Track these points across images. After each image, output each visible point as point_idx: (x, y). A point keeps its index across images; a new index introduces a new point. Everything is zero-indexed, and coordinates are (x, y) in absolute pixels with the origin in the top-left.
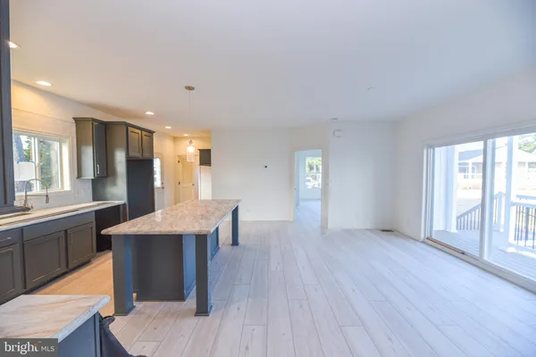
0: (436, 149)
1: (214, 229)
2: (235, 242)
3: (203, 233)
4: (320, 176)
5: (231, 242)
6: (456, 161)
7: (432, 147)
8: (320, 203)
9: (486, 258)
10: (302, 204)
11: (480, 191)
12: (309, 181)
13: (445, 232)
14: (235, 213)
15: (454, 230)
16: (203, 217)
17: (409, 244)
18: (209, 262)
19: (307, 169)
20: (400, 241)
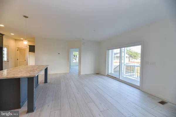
0: (110, 50)
1: (36, 75)
2: (46, 81)
3: (32, 76)
4: (78, 59)
5: (44, 82)
6: (114, 55)
7: (109, 50)
8: (78, 67)
9: (120, 78)
10: (72, 67)
11: (119, 63)
12: (74, 60)
13: (111, 73)
14: (46, 70)
15: (113, 73)
16: (31, 71)
17: (103, 77)
18: (34, 89)
19: (73, 56)
20: (101, 76)
